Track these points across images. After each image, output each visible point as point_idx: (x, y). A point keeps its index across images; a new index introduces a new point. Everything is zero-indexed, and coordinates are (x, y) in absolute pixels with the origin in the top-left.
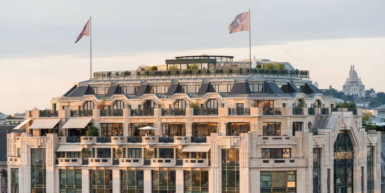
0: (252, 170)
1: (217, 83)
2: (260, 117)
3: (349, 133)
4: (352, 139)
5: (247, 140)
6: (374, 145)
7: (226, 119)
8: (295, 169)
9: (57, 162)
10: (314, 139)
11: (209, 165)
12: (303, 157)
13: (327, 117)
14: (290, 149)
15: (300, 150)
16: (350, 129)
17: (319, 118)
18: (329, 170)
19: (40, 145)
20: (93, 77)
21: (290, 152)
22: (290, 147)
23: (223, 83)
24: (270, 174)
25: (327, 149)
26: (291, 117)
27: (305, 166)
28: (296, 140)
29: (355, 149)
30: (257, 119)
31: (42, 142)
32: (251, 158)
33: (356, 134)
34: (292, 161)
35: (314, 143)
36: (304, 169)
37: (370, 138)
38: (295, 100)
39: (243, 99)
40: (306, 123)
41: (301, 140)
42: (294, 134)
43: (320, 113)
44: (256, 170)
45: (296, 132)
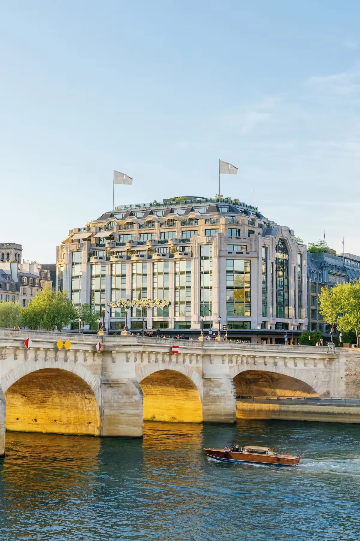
0: (221, 258)
1: (197, 208)
2: (226, 224)
3: (286, 242)
4: (287, 247)
5: (218, 238)
6: (302, 253)
7: (204, 227)
8: (250, 259)
9: (89, 260)
10: (263, 239)
11: (192, 256)
12: (255, 251)
13: (271, 230)
14: (246, 246)
15: (253, 246)
16: (286, 239)
17: (265, 231)
18: (272, 263)
19: (78, 249)
20: (114, 210)
21: (246, 248)
22: (246, 244)
23: (201, 207)
24: (233, 261)
25: (271, 248)
26: (247, 225)
27: (256, 257)
28: (251, 240)
29: (290, 253)
30: (224, 226)
31: (80, 247)
32: (220, 250)
33: (290, 243)
34: (248, 253)
35: (262, 242)
36: (256, 259)
37: (299, 247)
38: (249, 218)
39: (215, 215)
40: (257, 232)
41: (254, 240)
42: (249, 236)
43: (266, 228)
44: (224, 258)
45: (251, 235)
